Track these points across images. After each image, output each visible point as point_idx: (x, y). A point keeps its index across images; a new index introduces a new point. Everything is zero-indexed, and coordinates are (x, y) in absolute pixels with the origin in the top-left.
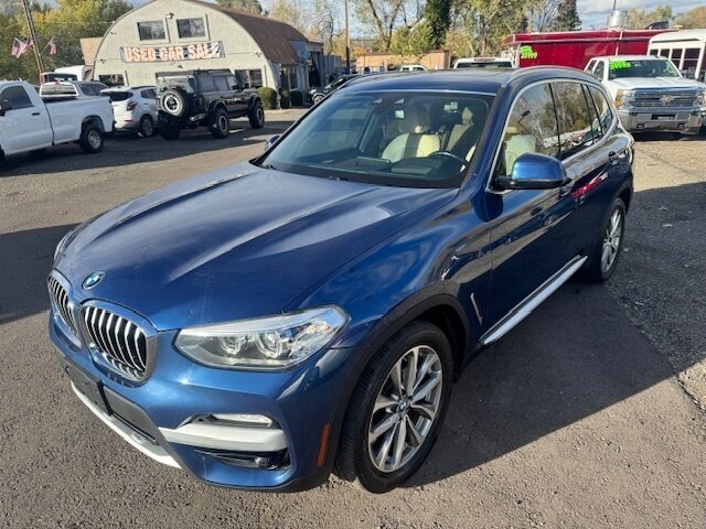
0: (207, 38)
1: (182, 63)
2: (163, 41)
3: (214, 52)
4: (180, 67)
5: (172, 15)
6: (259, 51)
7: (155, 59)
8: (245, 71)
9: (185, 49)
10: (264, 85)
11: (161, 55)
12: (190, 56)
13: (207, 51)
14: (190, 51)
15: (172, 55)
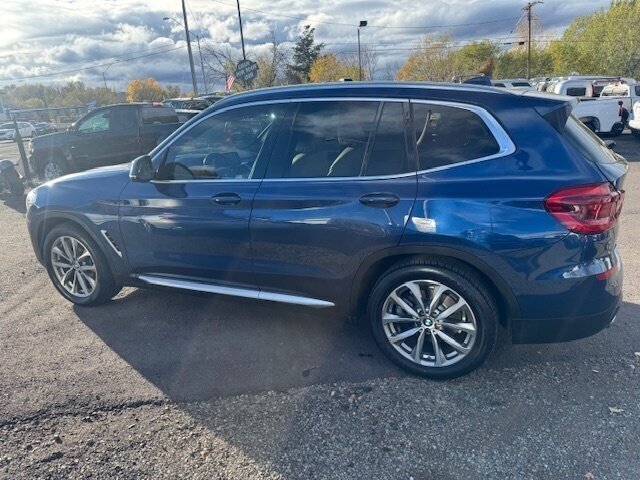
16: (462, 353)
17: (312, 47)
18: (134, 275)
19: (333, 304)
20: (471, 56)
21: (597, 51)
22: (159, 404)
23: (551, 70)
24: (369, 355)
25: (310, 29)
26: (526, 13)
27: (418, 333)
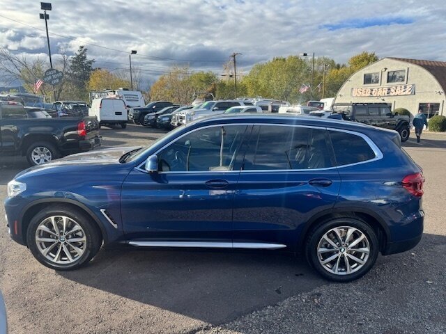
0: (405, 82)
1: (385, 98)
2: (377, 85)
3: (407, 91)
4: (383, 100)
5: (386, 69)
6: (441, 90)
7: (369, 95)
8: (427, 104)
9: (389, 89)
10: (440, 114)
11: (373, 93)
12: (391, 94)
13: (403, 90)
14: (392, 90)
15: (380, 93)
16: (361, 264)
17: (85, 62)
18: (124, 242)
19: (285, 246)
20: (202, 81)
21: (269, 85)
22: (207, 329)
23: (246, 94)
24: (301, 275)
25: (83, 49)
26: (232, 59)
27: (338, 257)
